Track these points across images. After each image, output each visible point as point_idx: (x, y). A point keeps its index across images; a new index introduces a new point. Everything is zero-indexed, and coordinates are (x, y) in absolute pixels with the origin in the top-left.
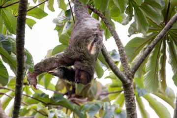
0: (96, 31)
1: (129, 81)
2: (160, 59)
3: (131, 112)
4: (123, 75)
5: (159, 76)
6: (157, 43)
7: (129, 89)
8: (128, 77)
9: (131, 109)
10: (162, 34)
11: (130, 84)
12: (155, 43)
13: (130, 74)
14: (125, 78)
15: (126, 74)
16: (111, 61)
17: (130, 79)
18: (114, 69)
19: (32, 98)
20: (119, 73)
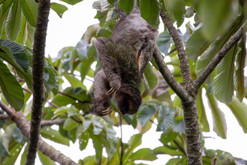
0: (146, 33)
1: (190, 99)
2: (236, 56)
3: (193, 141)
4: (183, 90)
5: (235, 79)
6: (230, 48)
7: (190, 110)
8: (190, 93)
9: (193, 136)
10: (238, 35)
11: (192, 103)
12: (228, 47)
13: (192, 89)
14: (186, 94)
15: (187, 89)
16: (166, 71)
17: (193, 96)
18: (171, 82)
19: (62, 94)
20: (178, 88)
